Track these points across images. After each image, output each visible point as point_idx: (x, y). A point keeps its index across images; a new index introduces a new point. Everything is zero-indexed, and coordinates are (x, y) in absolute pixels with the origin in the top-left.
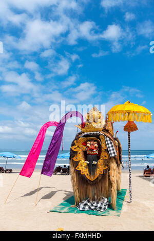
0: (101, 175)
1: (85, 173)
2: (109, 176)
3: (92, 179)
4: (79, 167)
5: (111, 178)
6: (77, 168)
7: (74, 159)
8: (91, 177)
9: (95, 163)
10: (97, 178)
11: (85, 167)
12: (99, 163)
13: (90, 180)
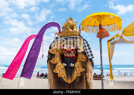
0: (79, 77)
1: (62, 76)
2: (86, 78)
3: (69, 82)
4: (56, 69)
5: (88, 80)
6: (54, 71)
7: (52, 61)
8: (68, 80)
9: (72, 65)
10: (75, 81)
11: (62, 69)
12: (76, 65)
13: (67, 83)
